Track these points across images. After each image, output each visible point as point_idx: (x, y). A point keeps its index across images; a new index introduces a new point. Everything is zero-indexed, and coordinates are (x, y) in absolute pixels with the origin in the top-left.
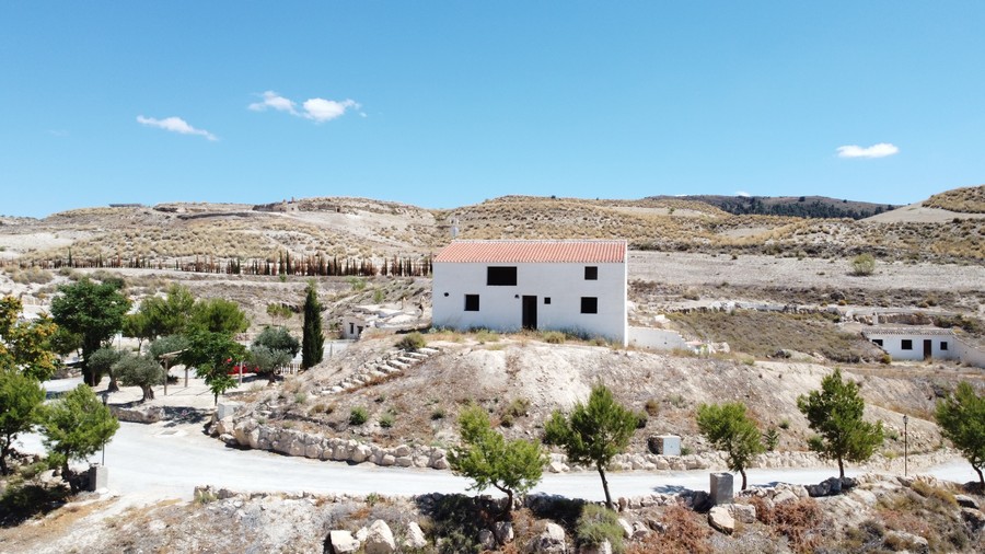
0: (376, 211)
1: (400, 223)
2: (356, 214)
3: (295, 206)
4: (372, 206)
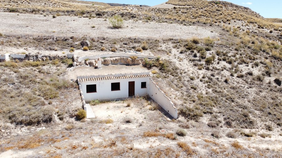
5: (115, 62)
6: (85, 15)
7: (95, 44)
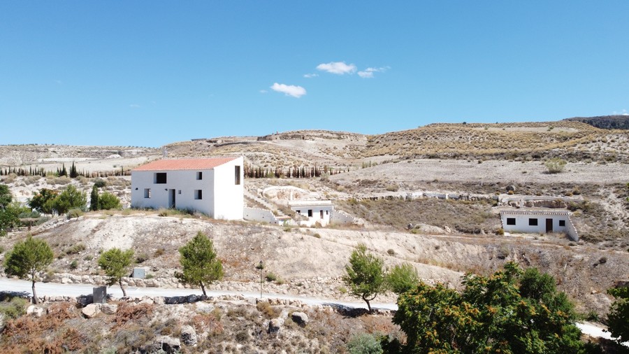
0: (327, 137)
1: (340, 145)
2: (313, 140)
3: (278, 137)
4: (324, 135)
5: (538, 205)
6: (517, 159)
7: (522, 188)
